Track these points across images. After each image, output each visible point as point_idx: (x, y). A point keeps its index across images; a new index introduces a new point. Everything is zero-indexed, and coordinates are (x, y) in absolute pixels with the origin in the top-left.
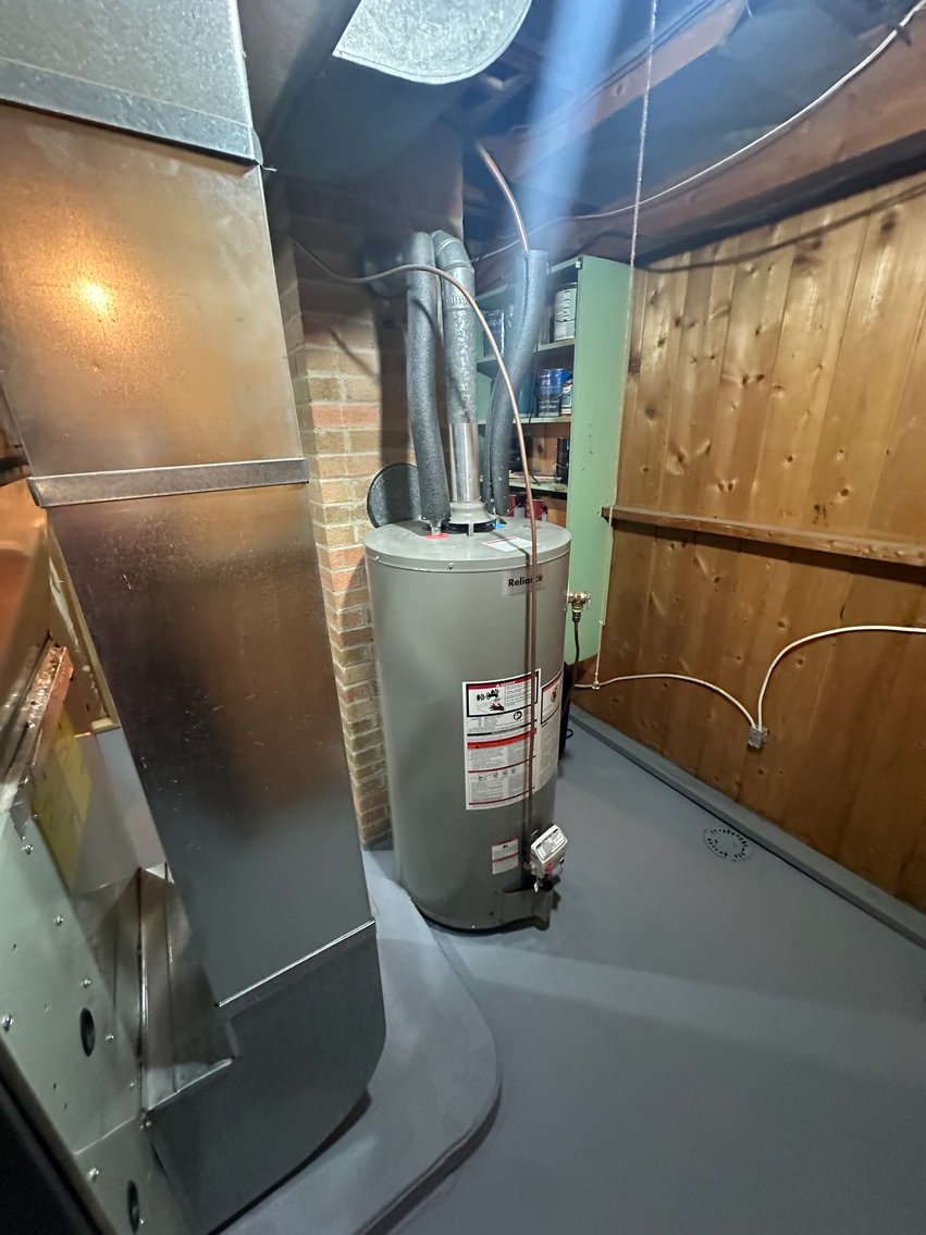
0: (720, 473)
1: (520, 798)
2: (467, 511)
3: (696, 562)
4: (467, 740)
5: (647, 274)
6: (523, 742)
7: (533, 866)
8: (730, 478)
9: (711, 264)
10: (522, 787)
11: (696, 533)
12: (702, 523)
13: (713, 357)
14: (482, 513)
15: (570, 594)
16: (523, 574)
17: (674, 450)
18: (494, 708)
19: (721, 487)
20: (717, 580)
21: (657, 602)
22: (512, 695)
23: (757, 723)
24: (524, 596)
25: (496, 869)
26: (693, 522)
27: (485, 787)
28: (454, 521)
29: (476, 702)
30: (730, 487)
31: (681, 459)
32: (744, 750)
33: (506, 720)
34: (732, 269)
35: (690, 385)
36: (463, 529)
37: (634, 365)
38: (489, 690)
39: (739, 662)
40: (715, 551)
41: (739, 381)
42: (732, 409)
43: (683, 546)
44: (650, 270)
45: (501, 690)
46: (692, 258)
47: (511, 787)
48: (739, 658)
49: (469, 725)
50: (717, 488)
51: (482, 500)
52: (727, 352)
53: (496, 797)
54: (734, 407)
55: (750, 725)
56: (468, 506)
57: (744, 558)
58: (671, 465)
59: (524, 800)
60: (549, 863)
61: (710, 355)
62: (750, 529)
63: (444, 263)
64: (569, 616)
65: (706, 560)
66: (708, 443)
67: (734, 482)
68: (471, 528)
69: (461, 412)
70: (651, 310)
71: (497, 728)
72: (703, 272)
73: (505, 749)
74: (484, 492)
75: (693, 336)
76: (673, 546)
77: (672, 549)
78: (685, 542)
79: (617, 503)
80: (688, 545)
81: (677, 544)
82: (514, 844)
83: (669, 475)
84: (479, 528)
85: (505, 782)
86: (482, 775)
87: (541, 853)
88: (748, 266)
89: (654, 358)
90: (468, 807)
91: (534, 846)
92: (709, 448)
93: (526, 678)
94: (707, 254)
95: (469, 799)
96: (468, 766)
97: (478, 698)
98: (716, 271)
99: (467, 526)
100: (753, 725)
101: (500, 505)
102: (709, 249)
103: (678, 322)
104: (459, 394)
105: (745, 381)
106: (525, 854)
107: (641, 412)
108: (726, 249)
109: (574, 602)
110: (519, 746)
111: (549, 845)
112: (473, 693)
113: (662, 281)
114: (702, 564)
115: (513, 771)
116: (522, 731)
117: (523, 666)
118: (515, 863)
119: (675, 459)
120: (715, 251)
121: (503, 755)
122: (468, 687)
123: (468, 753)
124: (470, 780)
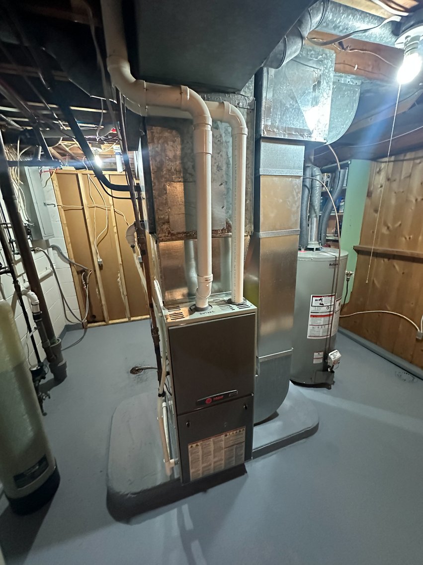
0: (406, 233)
1: (325, 337)
2: (313, 244)
3: (394, 267)
4: (310, 314)
5: (376, 163)
6: (328, 317)
7: (329, 361)
8: (410, 235)
9: (403, 160)
10: (326, 333)
11: (394, 255)
12: (397, 251)
13: (403, 192)
14: (318, 245)
15: (346, 272)
16: (334, 262)
17: (385, 224)
18: (321, 304)
19: (406, 238)
20: (403, 273)
21: (376, 282)
22: (326, 301)
23: (420, 330)
24: (334, 269)
25: (315, 362)
26: (393, 251)
27: (315, 331)
28: (308, 247)
29: (315, 302)
30: (410, 238)
31: (388, 228)
32: (414, 341)
33: (324, 309)
34: (412, 162)
35: (393, 202)
36: (312, 249)
37: (369, 194)
38: (320, 298)
39: (412, 305)
40: (402, 263)
41: (414, 201)
42: (411, 210)
43: (389, 260)
44: (377, 162)
45: (323, 298)
46: (395, 158)
47: (323, 332)
48: (412, 304)
49: (312, 309)
50: (404, 239)
51: (318, 241)
52: (409, 190)
53: (317, 335)
54: (412, 210)
55: (417, 330)
56: (313, 242)
57: (415, 265)
58: (384, 230)
59: (327, 338)
60: (335, 361)
61: (402, 191)
62: (418, 254)
63: (314, 174)
64: (346, 279)
65: (398, 265)
66: (400, 223)
67: (411, 237)
68: (315, 249)
69: (315, 215)
70: (377, 175)
71: (321, 311)
72: (400, 163)
73: (322, 319)
74: (319, 238)
75: (395, 185)
76: (384, 260)
77: (383, 262)
78: (389, 259)
79: (360, 244)
80: (391, 261)
81: (386, 260)
82: (322, 354)
83: (383, 234)
84: (317, 249)
85: (321, 330)
86: (314, 326)
87: (332, 357)
88: (418, 161)
89: (378, 192)
90: (308, 337)
91: (330, 354)
92: (400, 225)
93: (332, 296)
94: (401, 157)
95: (308, 335)
96: (310, 323)
97: (316, 300)
98: (405, 162)
99: (313, 248)
100: (419, 330)
101: (323, 243)
102: (403, 155)
103: (388, 179)
104: (315, 210)
105: (416, 200)
106: (326, 357)
107: (372, 211)
108: (409, 156)
109: (347, 274)
110: (327, 318)
111: (335, 355)
112: (314, 299)
113: (383, 165)
114: (397, 267)
115: (324, 327)
116: (328, 313)
117: (331, 291)
118: (321, 361)
119: (386, 228)
120: (405, 156)
121: (321, 321)
122: (313, 296)
123: (310, 318)
124: (310, 328)
